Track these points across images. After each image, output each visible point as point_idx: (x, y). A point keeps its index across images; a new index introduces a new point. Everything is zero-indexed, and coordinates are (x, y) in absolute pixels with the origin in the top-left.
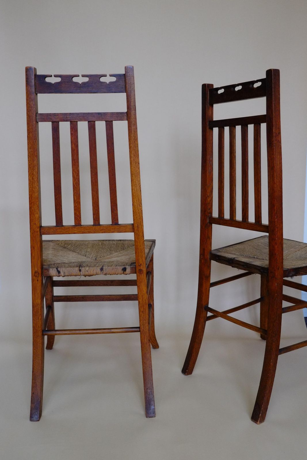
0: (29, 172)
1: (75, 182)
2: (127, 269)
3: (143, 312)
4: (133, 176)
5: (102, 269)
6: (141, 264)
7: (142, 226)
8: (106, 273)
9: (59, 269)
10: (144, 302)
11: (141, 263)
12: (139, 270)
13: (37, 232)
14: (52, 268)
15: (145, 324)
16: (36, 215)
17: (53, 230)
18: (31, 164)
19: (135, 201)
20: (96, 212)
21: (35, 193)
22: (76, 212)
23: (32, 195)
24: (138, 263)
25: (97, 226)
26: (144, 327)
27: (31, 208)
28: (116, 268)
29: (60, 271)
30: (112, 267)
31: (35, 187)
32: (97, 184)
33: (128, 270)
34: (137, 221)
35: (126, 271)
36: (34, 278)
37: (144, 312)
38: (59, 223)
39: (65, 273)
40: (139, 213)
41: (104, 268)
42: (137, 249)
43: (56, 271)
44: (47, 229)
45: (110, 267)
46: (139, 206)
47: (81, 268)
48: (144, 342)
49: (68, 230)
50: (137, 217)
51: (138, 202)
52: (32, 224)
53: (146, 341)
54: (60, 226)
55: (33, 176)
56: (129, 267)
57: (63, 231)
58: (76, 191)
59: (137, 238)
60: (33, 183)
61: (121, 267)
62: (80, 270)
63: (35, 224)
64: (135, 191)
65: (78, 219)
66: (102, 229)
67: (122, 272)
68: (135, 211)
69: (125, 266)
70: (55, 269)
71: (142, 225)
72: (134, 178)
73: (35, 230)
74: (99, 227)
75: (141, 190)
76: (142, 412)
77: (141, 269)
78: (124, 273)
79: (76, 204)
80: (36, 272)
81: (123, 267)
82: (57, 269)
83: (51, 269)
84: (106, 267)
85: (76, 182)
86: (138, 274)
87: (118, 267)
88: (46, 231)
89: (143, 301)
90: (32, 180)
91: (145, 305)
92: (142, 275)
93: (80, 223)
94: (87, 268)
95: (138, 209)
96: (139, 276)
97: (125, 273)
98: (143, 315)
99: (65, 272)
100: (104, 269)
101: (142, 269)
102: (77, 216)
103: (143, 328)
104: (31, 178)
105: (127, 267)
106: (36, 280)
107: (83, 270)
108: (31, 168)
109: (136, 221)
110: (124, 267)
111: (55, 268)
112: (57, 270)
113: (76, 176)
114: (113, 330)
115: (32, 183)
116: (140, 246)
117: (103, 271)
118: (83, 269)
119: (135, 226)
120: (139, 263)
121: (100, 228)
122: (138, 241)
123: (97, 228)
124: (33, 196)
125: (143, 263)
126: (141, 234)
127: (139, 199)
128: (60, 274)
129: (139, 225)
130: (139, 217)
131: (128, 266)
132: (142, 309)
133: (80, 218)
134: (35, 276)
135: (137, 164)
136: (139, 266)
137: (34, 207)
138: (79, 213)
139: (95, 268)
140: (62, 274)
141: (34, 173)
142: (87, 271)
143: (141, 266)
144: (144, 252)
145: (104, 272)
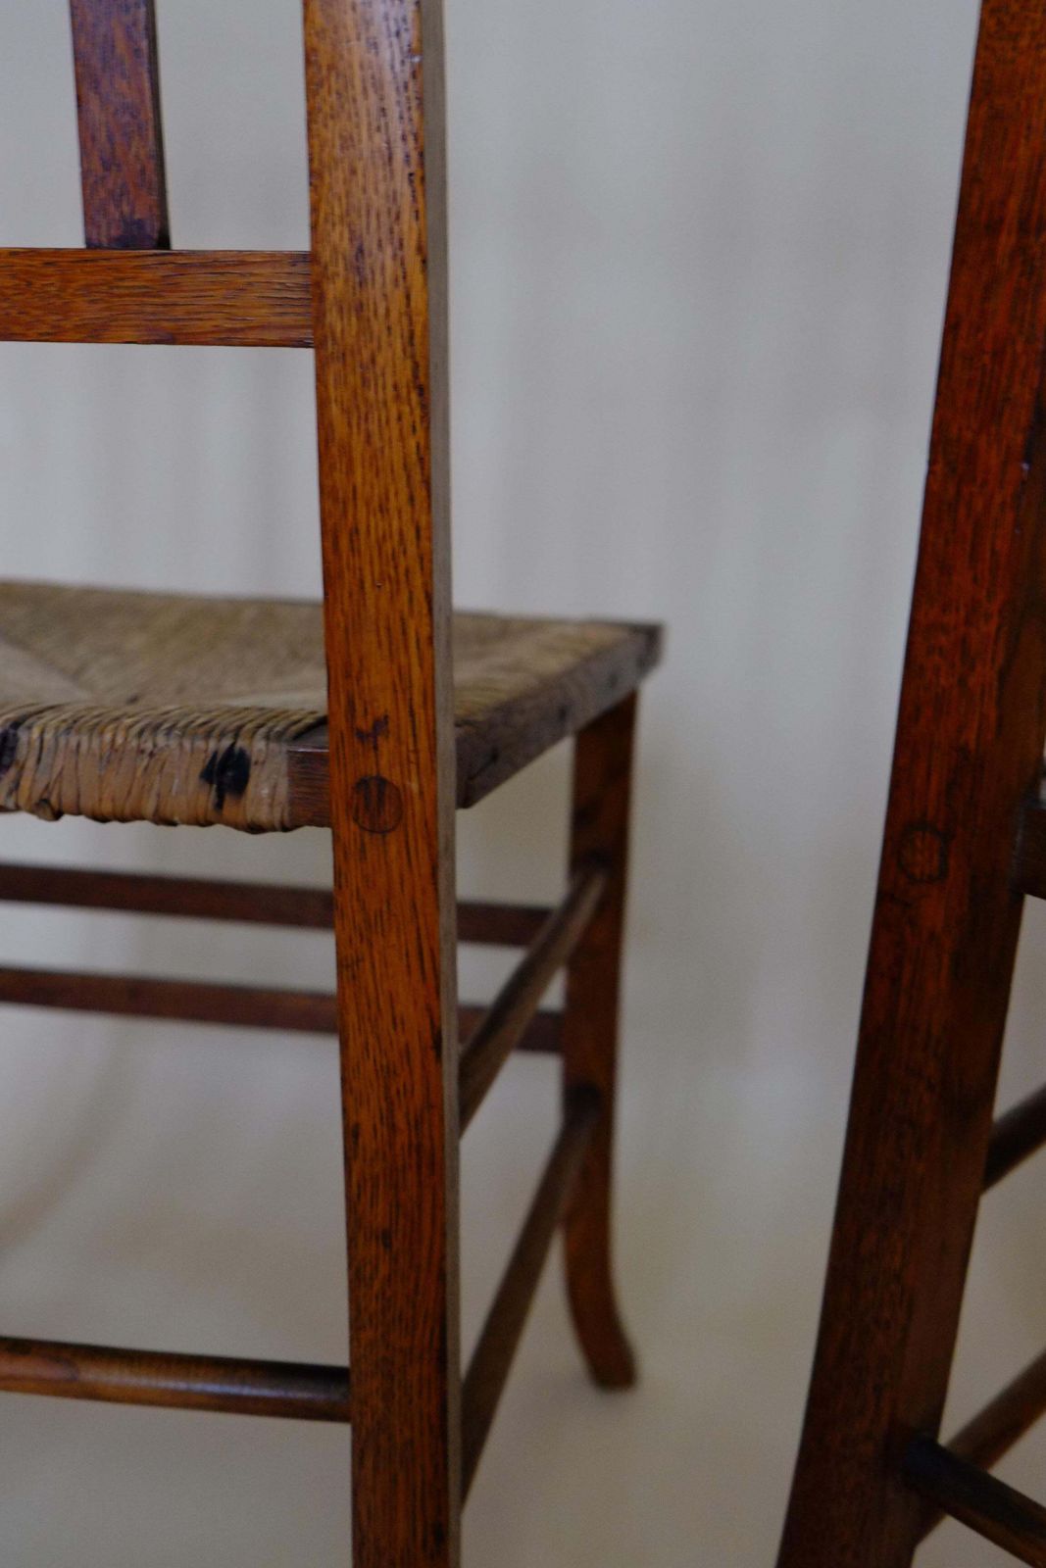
2: (254, 772)
3: (385, 1239)
6: (380, 725)
8: (40, 791)
10: (402, 1139)
11: (384, 703)
12: (363, 783)
24: (352, 708)
28: (149, 746)
30: (108, 737)
33: (268, 786)
35: (251, 787)
41: (27, 740)
42: (344, 543)
45: (81, 738)
56: (280, 750)
59: (346, 411)
61: (200, 744)
67: (206, 798)
68: (324, 60)
69: (241, 744)
77: (382, 782)
78: (219, 805)
81: (212, 745)
84: (49, 736)
86: (350, 829)
87: (172, 747)
89: (393, 1128)
92: (393, 849)
96: (363, 851)
97: (230, 808)
98: (383, 1270)
100: (22, 751)
101: (394, 776)
105: (258, 747)
109: (339, 188)
110: (226, 743)
114: (91, 1374)
116: (383, 509)
117: (15, 772)
119: (326, 255)
120: (359, 708)
125: (404, 714)
129: (370, 243)
131: (267, 737)
132: (383, 1205)
136: (361, 736)
143: (381, 740)
144: (418, 581)
145: (25, 783)
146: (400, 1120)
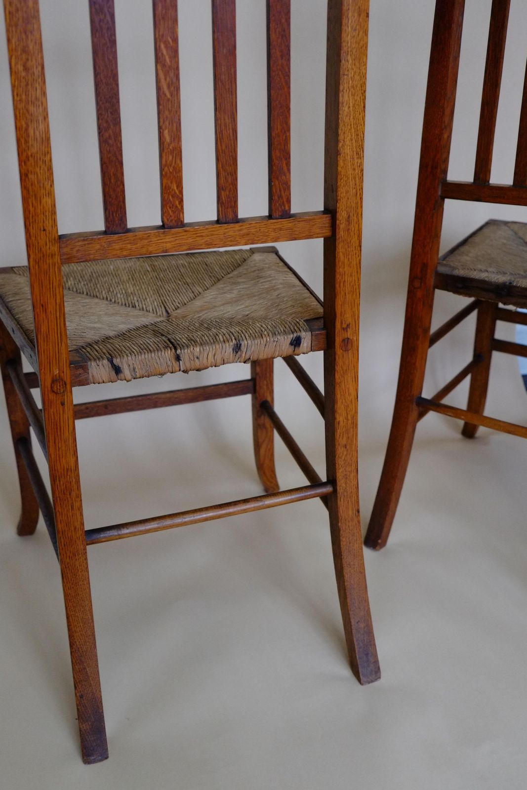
0: (9, 41)
1: (166, 79)
2: (302, 341)
3: (345, 446)
4: (349, 57)
5: (237, 348)
6: (349, 324)
7: (360, 215)
8: (247, 357)
9: (117, 361)
11: (349, 321)
12: (343, 340)
13: (53, 255)
14: (95, 360)
15: (350, 476)
16: (44, 201)
17: (98, 247)
18: (17, 10)
19: (348, 143)
20: (230, 180)
21: (38, 121)
22: (169, 182)
23: (27, 129)
24: (342, 323)
25: (232, 225)
26: (346, 483)
27: (26, 175)
28: (276, 339)
29: (120, 366)
31: (36, 99)
32: (234, 86)
33: (306, 342)
34: (349, 203)
35: (302, 344)
36: (52, 396)
37: (348, 447)
38: (117, 222)
39: (137, 370)
40: (355, 178)
41: (244, 343)
43: (107, 369)
44: (81, 243)
45: (257, 341)
46: (355, 157)
47: (179, 351)
48: (347, 517)
49: (146, 241)
50: (347, 192)
51: (354, 145)
52: (32, 232)
53: (350, 513)
54: (121, 231)
55: (27, 60)
56: (309, 334)
57: (129, 246)
58: (170, 112)
59: (344, 254)
60: (27, 85)
61: (288, 336)
62: (178, 358)
63: (44, 230)
64: (349, 107)
65: (177, 207)
66: (245, 231)
67: (291, 348)
69: (298, 334)
70: (105, 362)
71: (360, 213)
72: (349, 66)
73: (44, 249)
74: (237, 226)
75: (364, 107)
76: (345, 672)
77: (348, 339)
78: (294, 350)
79: (171, 157)
80: (57, 380)
81: (292, 336)
82: (111, 362)
83: (93, 364)
84: (250, 342)
85: (168, 79)
86: (340, 352)
87: (281, 338)
88: (78, 251)
89: (348, 420)
90: (23, 74)
91: (351, 430)
92: (350, 354)
93: (179, 219)
94: (197, 349)
95: (353, 165)
96: (343, 357)
97: (297, 350)
98: (345, 453)
99: (134, 369)
100: (242, 347)
101: (350, 337)
102: (172, 197)
103: (344, 485)
104: (20, 68)
105: (304, 334)
106: (59, 402)
107: (187, 357)
108: (16, 26)
109: (345, 203)
110: (295, 335)
111: (103, 359)
112: (110, 365)
113: (170, 57)
115: (23, 84)
116: (351, 276)
117: (239, 353)
118: (185, 353)
119: (341, 218)
120: (344, 322)
121: (240, 230)
122: (346, 261)
123: (232, 230)
124: (31, 132)
125: (354, 323)
126: (355, 240)
127: (357, 135)
128: (121, 376)
129: (351, 215)
130: (354, 190)
131: (304, 331)
132: (345, 439)
133: (181, 201)
134: (53, 392)
135: (363, 15)
136: (344, 329)
137: (38, 170)
138: (177, 187)
139: (217, 347)
140: (127, 372)
141: (31, 47)
142: (198, 358)
143: (348, 329)
144: (358, 291)
145: (244, 355)
146: (349, 417)
